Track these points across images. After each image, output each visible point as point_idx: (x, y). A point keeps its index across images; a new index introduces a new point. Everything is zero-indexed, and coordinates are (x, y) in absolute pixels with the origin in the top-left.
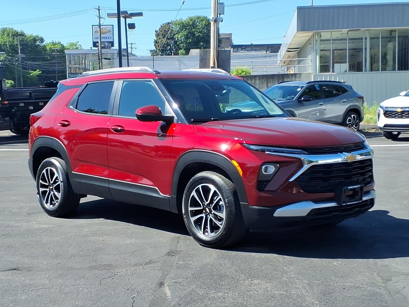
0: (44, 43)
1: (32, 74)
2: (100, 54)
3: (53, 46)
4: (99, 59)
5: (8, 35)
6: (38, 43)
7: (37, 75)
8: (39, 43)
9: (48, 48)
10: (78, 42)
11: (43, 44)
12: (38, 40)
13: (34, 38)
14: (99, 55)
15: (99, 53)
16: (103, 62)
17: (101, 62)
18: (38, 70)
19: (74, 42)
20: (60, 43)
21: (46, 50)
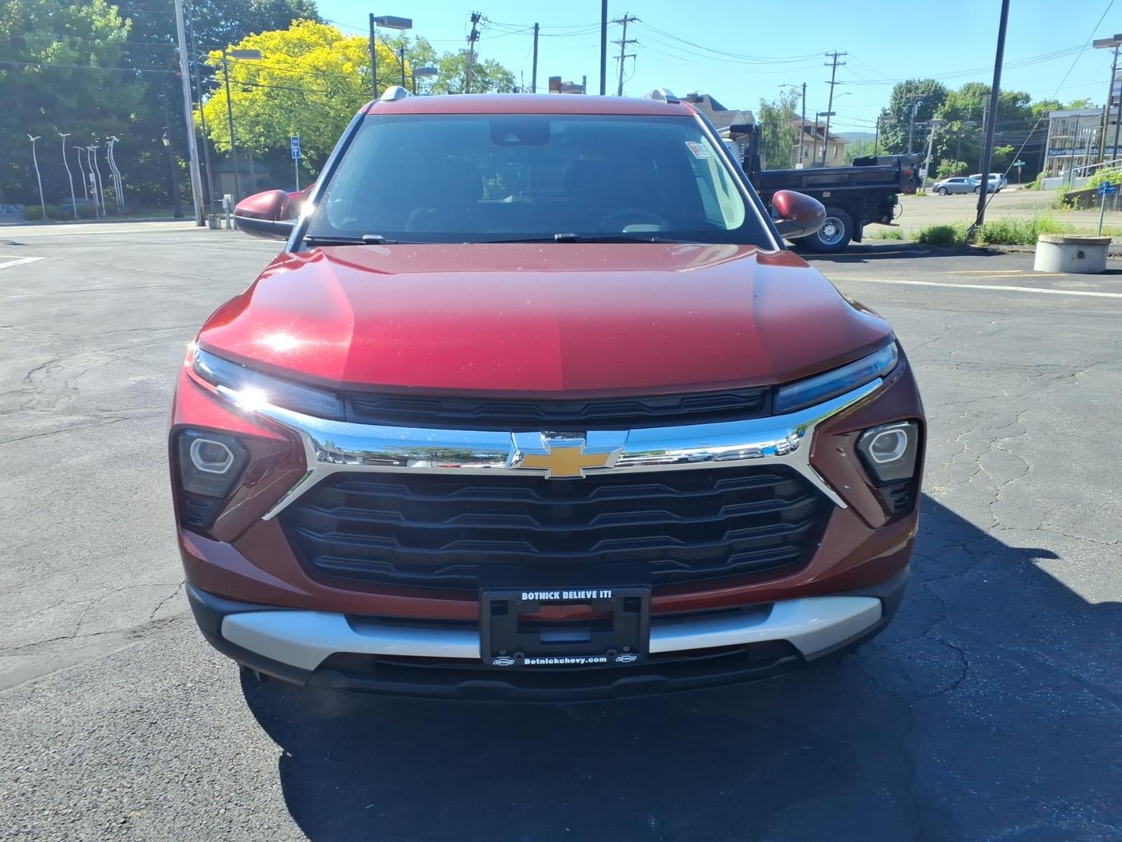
0: (1030, 104)
1: (997, 152)
2: (1105, 115)
3: (1043, 108)
4: (1102, 124)
5: (974, 93)
6: (1019, 104)
7: (1007, 154)
8: (1021, 104)
9: (1035, 111)
10: (1089, 99)
11: (1027, 105)
12: (1020, 99)
13: (1014, 97)
14: (1103, 117)
15: (1103, 114)
16: (1108, 129)
17: (1104, 129)
18: (1009, 146)
19: (1082, 98)
20: (1057, 102)
21: (1031, 115)
